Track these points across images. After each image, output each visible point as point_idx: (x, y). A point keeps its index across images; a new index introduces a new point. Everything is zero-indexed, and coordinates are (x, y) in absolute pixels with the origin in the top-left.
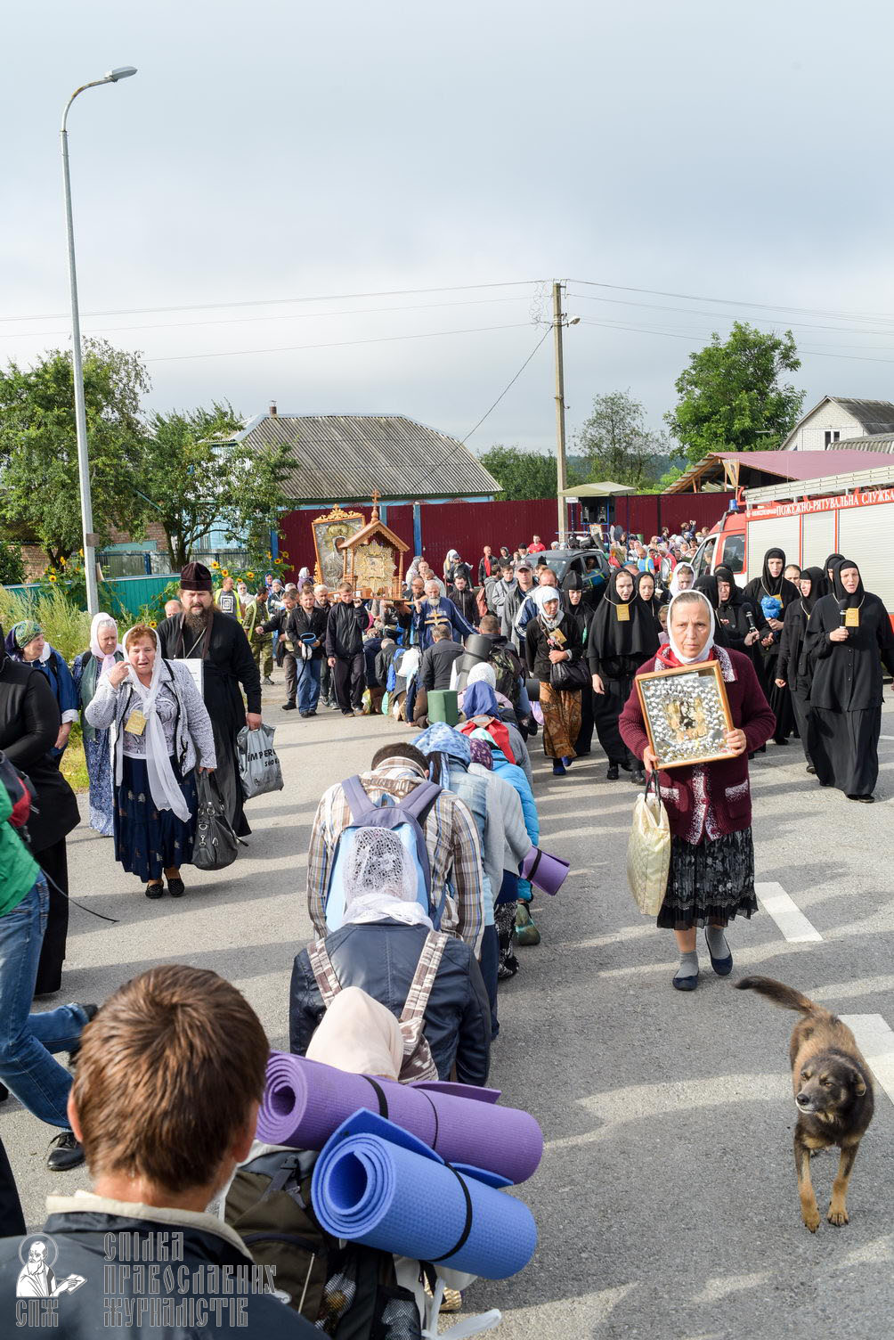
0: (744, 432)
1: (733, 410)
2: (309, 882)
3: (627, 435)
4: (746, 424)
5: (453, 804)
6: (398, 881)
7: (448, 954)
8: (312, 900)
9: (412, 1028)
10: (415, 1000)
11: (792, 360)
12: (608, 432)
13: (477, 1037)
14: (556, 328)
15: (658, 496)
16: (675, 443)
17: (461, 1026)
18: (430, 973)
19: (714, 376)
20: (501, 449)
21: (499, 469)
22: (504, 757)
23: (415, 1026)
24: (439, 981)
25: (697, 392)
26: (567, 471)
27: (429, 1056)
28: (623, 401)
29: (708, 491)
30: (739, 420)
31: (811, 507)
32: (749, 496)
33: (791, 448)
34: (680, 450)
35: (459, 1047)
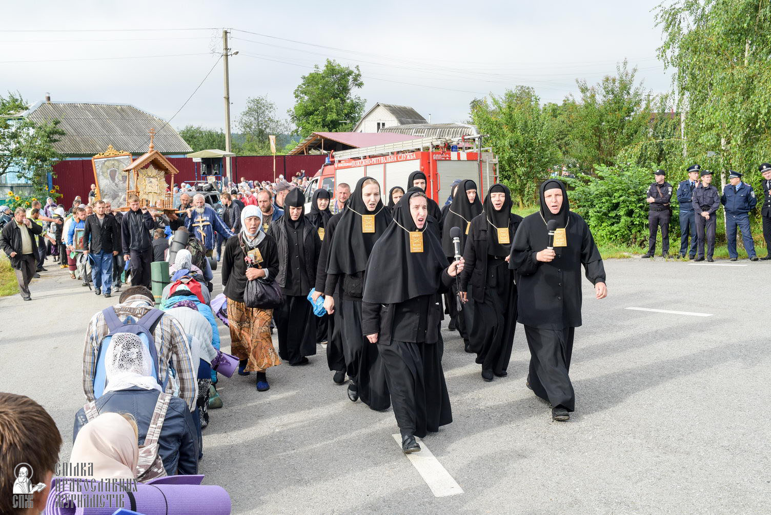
0: (332, 121)
1: (326, 109)
2: (84, 371)
3: (266, 121)
4: (334, 117)
5: (171, 321)
6: (140, 364)
7: (172, 406)
8: (86, 382)
9: (151, 449)
10: (153, 433)
11: (359, 82)
12: (255, 119)
13: (190, 453)
14: (225, 56)
15: (284, 156)
16: (294, 127)
17: (181, 448)
18: (161, 417)
19: (315, 89)
20: (192, 127)
21: (190, 139)
22: (197, 299)
23: (153, 448)
24: (166, 422)
25: (306, 98)
26: (232, 141)
27: (162, 465)
28: (264, 101)
29: (313, 154)
30: (330, 114)
31: (370, 162)
32: (337, 156)
33: (359, 131)
34: (297, 131)
35: (180, 460)
